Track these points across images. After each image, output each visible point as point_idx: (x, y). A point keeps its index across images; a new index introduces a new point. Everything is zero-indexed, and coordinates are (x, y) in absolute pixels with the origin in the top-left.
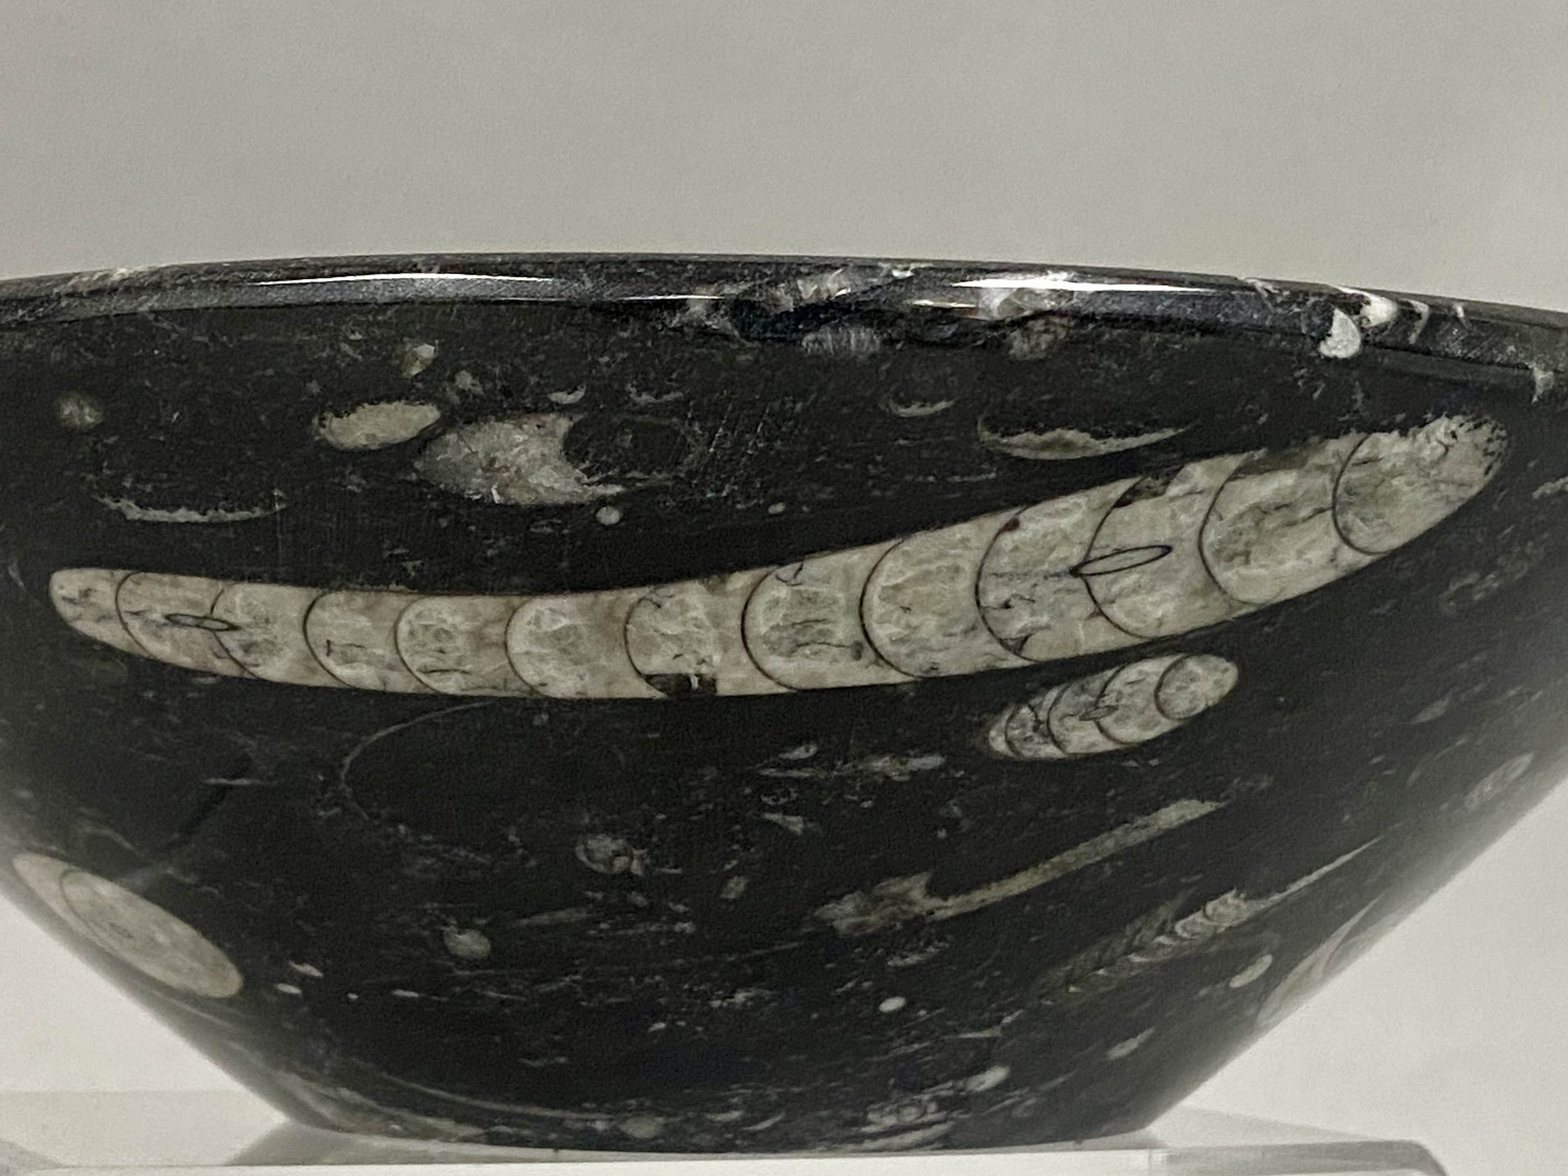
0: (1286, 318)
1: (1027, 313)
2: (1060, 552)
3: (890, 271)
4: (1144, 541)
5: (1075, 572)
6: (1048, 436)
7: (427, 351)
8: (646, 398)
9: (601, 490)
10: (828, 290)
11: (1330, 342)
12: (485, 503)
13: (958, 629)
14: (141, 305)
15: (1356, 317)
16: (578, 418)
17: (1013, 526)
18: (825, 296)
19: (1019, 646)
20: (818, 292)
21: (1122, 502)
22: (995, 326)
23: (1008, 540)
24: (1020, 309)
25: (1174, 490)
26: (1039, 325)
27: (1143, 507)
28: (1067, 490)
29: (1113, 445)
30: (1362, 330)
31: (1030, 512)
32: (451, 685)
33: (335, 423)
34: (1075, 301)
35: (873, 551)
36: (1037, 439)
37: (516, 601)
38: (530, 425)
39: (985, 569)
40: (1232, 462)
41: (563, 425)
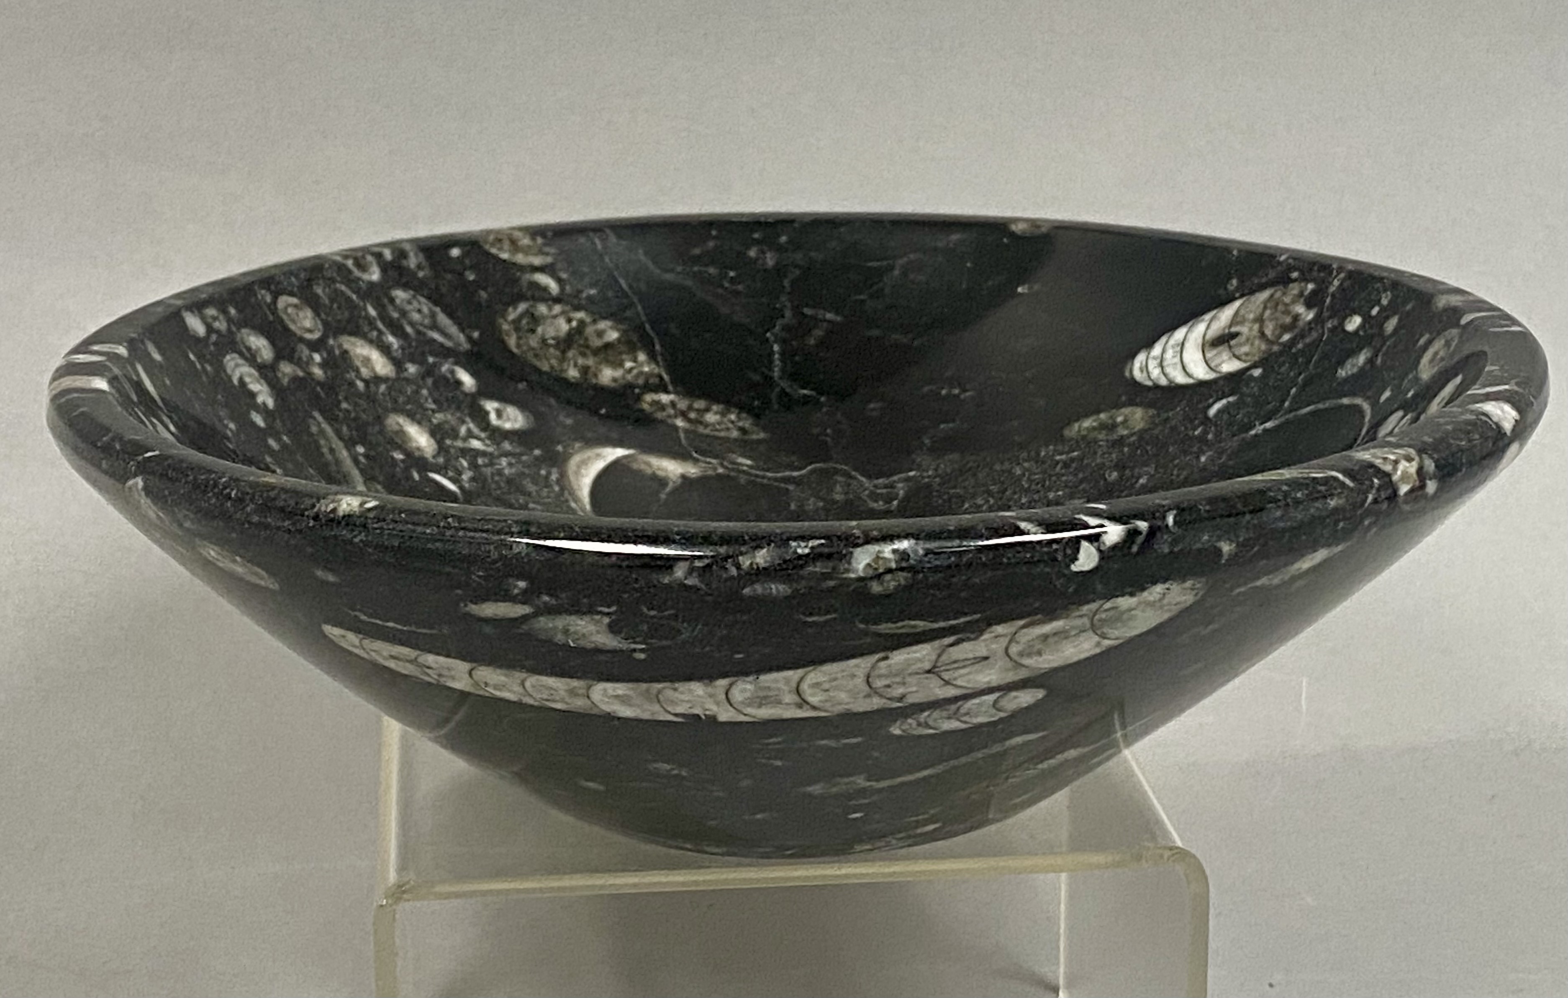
0: (1048, 553)
1: (881, 571)
2: (919, 665)
3: (796, 548)
4: (971, 656)
5: (929, 672)
6: (900, 624)
7: (522, 584)
8: (653, 613)
9: (633, 646)
10: (757, 564)
11: (1077, 563)
12: (566, 646)
13: (862, 695)
14: (355, 536)
15: (1096, 544)
16: (613, 617)
17: (886, 658)
18: (755, 567)
19: (901, 699)
20: (751, 564)
21: (952, 645)
22: (860, 579)
23: (883, 664)
24: (876, 569)
25: (986, 636)
26: (888, 577)
27: (966, 645)
28: (918, 642)
29: (942, 624)
30: (1099, 550)
31: (895, 652)
32: (559, 706)
33: (473, 606)
34: (912, 562)
35: (800, 672)
36: (893, 626)
37: (590, 682)
38: (587, 618)
39: (872, 674)
40: (1021, 623)
41: (606, 620)
